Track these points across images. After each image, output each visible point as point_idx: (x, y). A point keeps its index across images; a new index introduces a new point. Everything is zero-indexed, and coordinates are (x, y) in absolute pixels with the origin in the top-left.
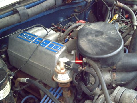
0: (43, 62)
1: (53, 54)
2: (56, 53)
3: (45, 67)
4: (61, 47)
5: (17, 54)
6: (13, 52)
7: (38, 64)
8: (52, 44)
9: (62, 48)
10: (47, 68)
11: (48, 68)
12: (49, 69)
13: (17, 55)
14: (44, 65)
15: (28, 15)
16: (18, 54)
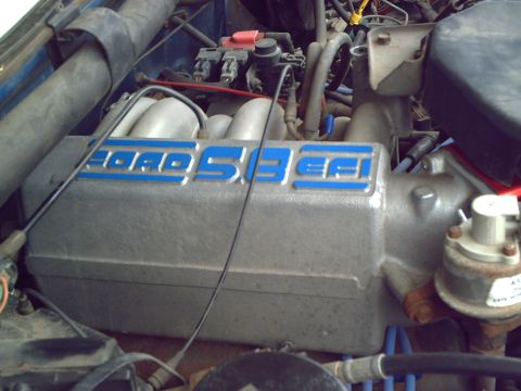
0: (293, 252)
1: (353, 200)
2: (367, 190)
3: (314, 274)
4: (365, 155)
5: (102, 260)
6: (73, 258)
7: (261, 271)
8: (306, 154)
9: (373, 162)
10: (328, 275)
11: (336, 271)
12: (342, 276)
13: (106, 265)
14: (307, 264)
15: (134, 46)
16: (115, 261)
